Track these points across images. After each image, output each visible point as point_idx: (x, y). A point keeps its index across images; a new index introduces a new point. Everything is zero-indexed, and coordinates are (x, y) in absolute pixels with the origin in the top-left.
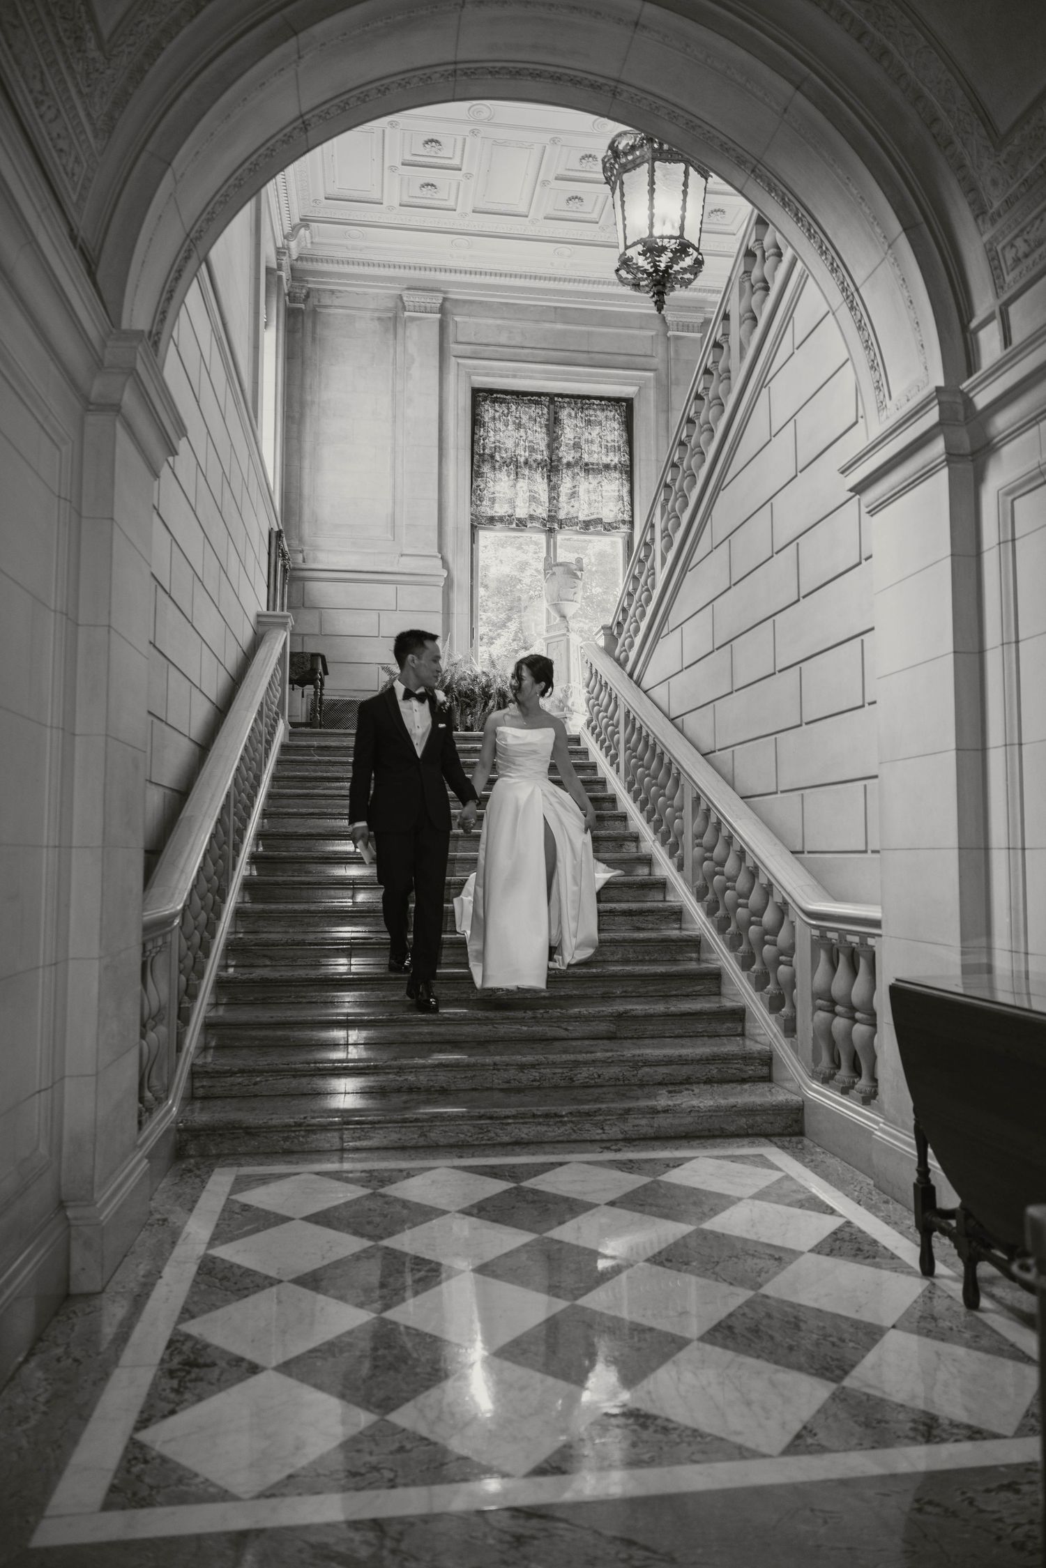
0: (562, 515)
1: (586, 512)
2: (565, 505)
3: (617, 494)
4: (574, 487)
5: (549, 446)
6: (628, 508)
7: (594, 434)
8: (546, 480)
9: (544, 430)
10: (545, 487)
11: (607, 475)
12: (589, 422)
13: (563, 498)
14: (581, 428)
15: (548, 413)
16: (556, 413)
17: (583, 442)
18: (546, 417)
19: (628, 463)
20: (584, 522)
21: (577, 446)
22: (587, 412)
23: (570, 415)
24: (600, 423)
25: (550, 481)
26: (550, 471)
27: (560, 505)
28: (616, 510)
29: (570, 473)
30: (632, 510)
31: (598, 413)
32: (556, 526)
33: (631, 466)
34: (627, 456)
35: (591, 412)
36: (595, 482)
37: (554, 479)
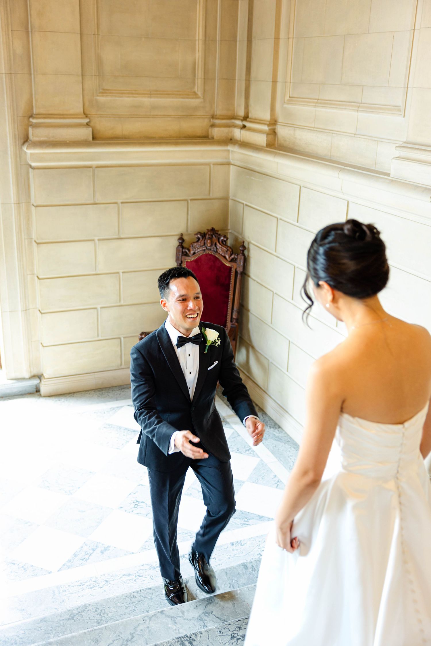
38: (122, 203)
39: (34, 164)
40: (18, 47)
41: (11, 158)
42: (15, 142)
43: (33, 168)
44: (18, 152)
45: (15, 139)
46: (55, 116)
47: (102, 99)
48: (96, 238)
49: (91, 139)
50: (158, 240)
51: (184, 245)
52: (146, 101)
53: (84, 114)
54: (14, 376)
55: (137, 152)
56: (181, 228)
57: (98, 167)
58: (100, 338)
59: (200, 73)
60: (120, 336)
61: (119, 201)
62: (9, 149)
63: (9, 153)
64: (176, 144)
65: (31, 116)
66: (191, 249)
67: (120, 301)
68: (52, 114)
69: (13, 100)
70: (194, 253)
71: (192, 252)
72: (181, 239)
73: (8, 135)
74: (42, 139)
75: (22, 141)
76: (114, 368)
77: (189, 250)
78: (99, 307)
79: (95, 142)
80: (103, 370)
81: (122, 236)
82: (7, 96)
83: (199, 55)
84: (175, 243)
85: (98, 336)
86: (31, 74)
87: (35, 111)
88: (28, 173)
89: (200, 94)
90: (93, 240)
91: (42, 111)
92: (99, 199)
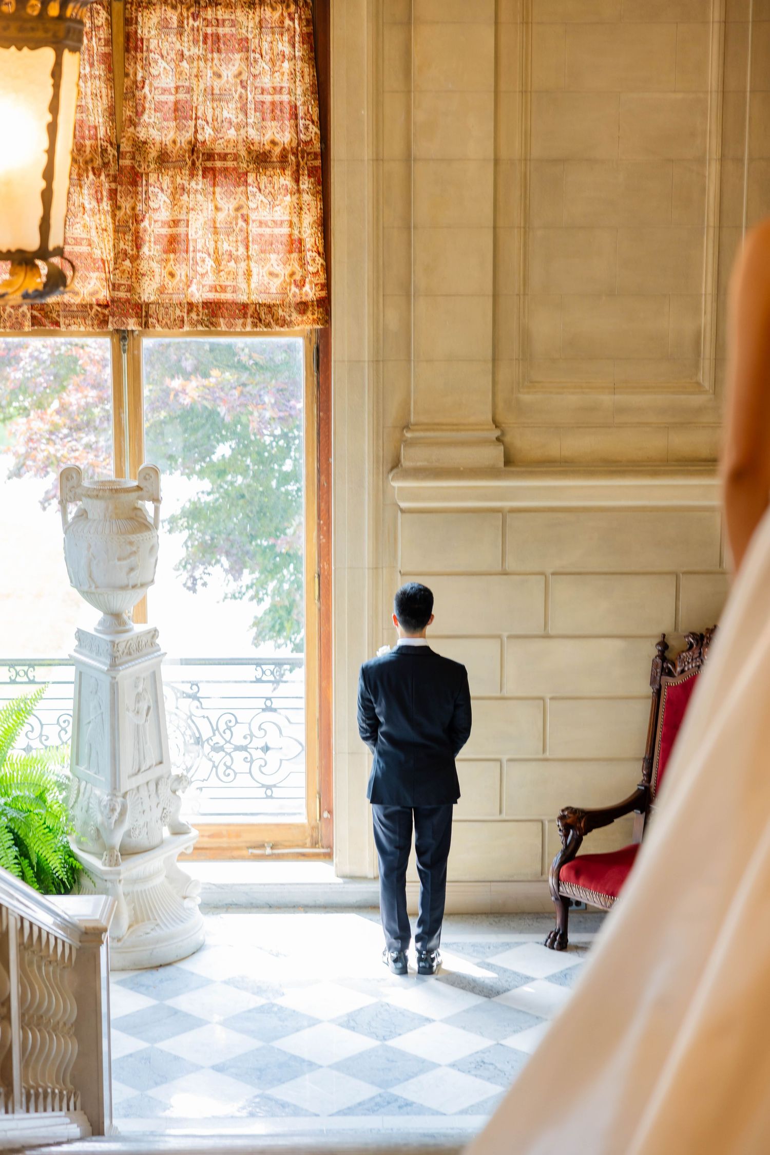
0: (148, 292)
1: (210, 280)
2: (154, 265)
3: (285, 230)
4: (176, 223)
5: (112, 112)
6: (315, 264)
7: (229, 73)
8: (106, 205)
9: (100, 70)
10: (107, 221)
11: (264, 180)
12: (215, 43)
13: (150, 249)
14: (191, 60)
15: (110, 24)
16: (129, 21)
17: (198, 98)
18: (103, 34)
19: (317, 146)
20: (206, 304)
21: (180, 112)
22: (209, 14)
23: (164, 25)
24: (244, 45)
25: (116, 207)
26: (115, 179)
27: (144, 266)
28: (283, 271)
29: (166, 181)
30: (327, 269)
31: (240, 15)
32: (132, 324)
33: (325, 154)
34: (314, 130)
35: (221, 13)
36: (228, 206)
37: (126, 204)
38: (553, 574)
39: (403, 505)
40: (392, 318)
41: (369, 494)
42: (378, 468)
43: (403, 511)
44: (381, 483)
45: (378, 462)
46: (444, 427)
47: (526, 398)
48: (505, 634)
49: (501, 464)
50: (619, 644)
51: (669, 655)
52: (606, 399)
53: (494, 421)
54: (347, 869)
55: (582, 487)
56: (665, 625)
57: (513, 511)
58: (504, 817)
59: (707, 350)
60: (542, 818)
61: (549, 570)
62: (367, 479)
63: (366, 484)
64: (655, 473)
65: (407, 427)
66: (678, 663)
67: (544, 751)
68: (438, 424)
69: (378, 402)
70: (683, 671)
71: (679, 669)
72: (664, 645)
73: (366, 457)
74: (419, 464)
75: (390, 466)
76: (529, 878)
77: (674, 666)
78: (504, 758)
79: (508, 469)
80: (507, 879)
81: (551, 632)
82: (369, 397)
83: (706, 320)
84: (651, 650)
85: (501, 812)
86: (409, 361)
87: (413, 419)
88: (396, 518)
89: (707, 385)
90: (499, 637)
91: (423, 419)
92: (512, 564)
